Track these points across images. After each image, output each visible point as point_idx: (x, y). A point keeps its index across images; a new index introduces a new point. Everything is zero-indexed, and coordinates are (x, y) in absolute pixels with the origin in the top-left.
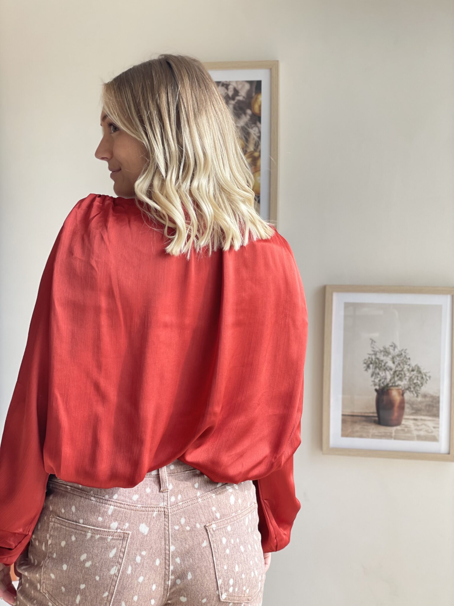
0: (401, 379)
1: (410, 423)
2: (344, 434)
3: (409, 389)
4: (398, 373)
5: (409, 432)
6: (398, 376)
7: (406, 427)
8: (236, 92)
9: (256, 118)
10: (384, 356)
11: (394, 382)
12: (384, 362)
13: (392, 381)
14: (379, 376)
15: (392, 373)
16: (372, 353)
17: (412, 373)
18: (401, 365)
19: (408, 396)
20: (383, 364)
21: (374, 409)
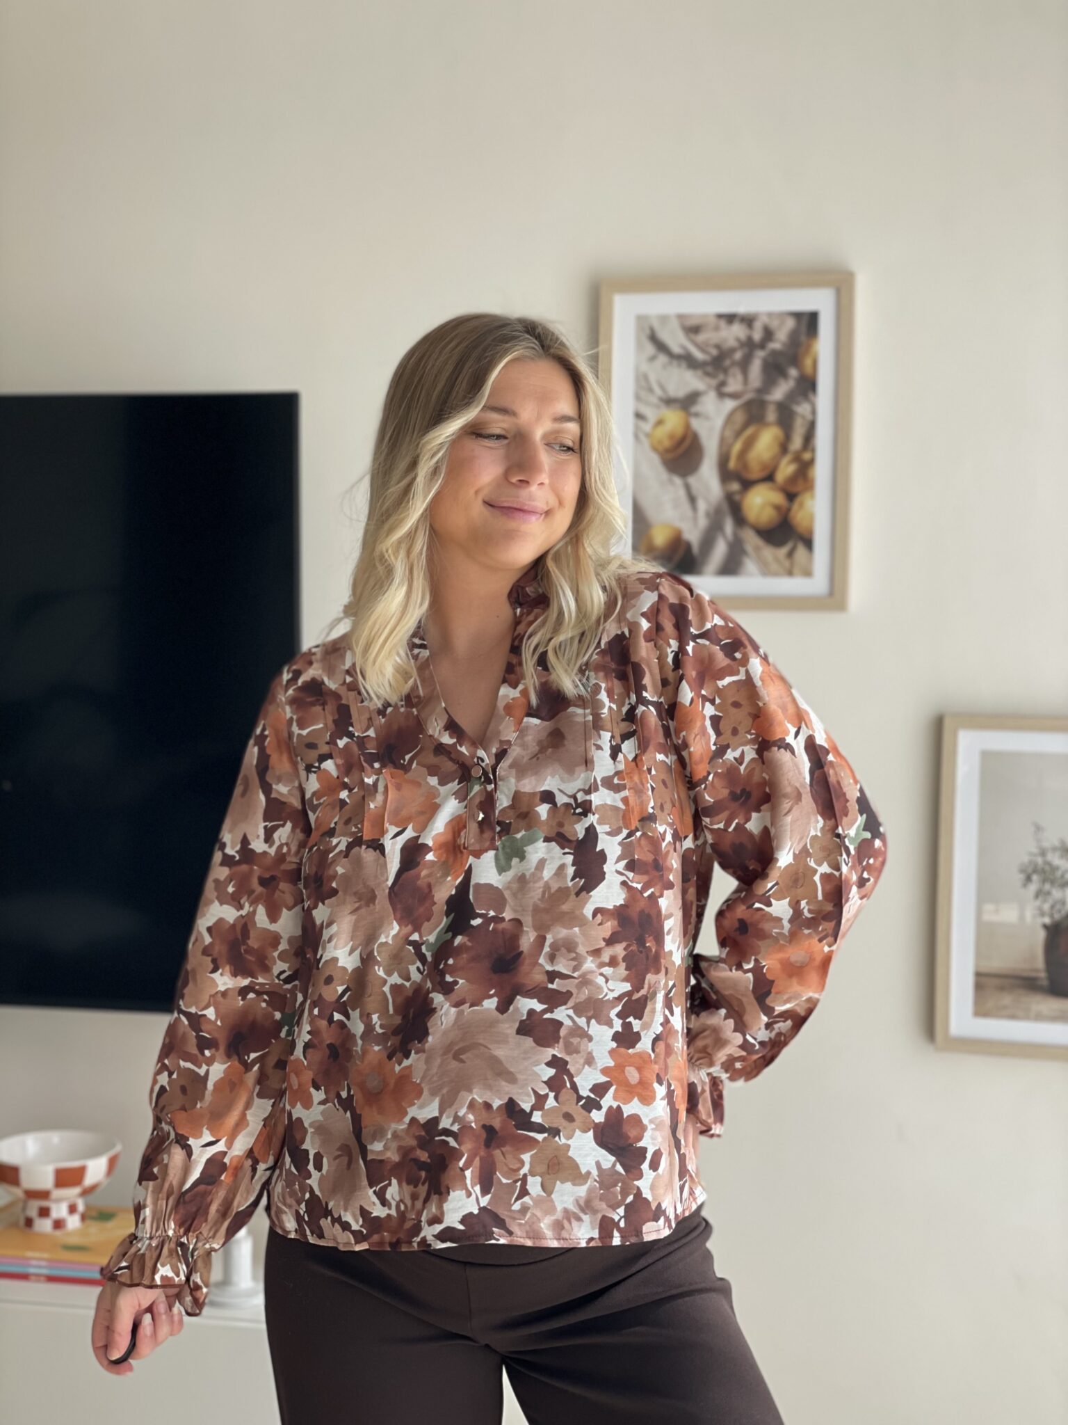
8: (768, 334)
9: (808, 385)
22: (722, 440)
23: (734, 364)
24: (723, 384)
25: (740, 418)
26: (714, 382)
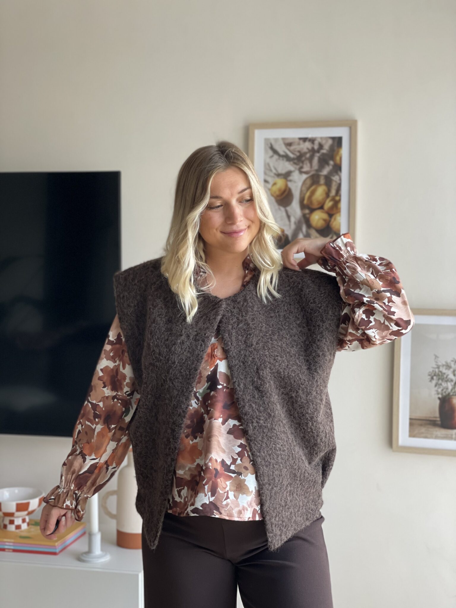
2: (412, 434)
8: (321, 146)
9: (338, 168)
10: (446, 369)
12: (446, 374)
13: (453, 391)
14: (441, 387)
15: (453, 384)
16: (436, 366)
20: (445, 376)
21: (437, 414)
22: (301, 191)
23: (306, 159)
25: (309, 182)
26: (298, 167)
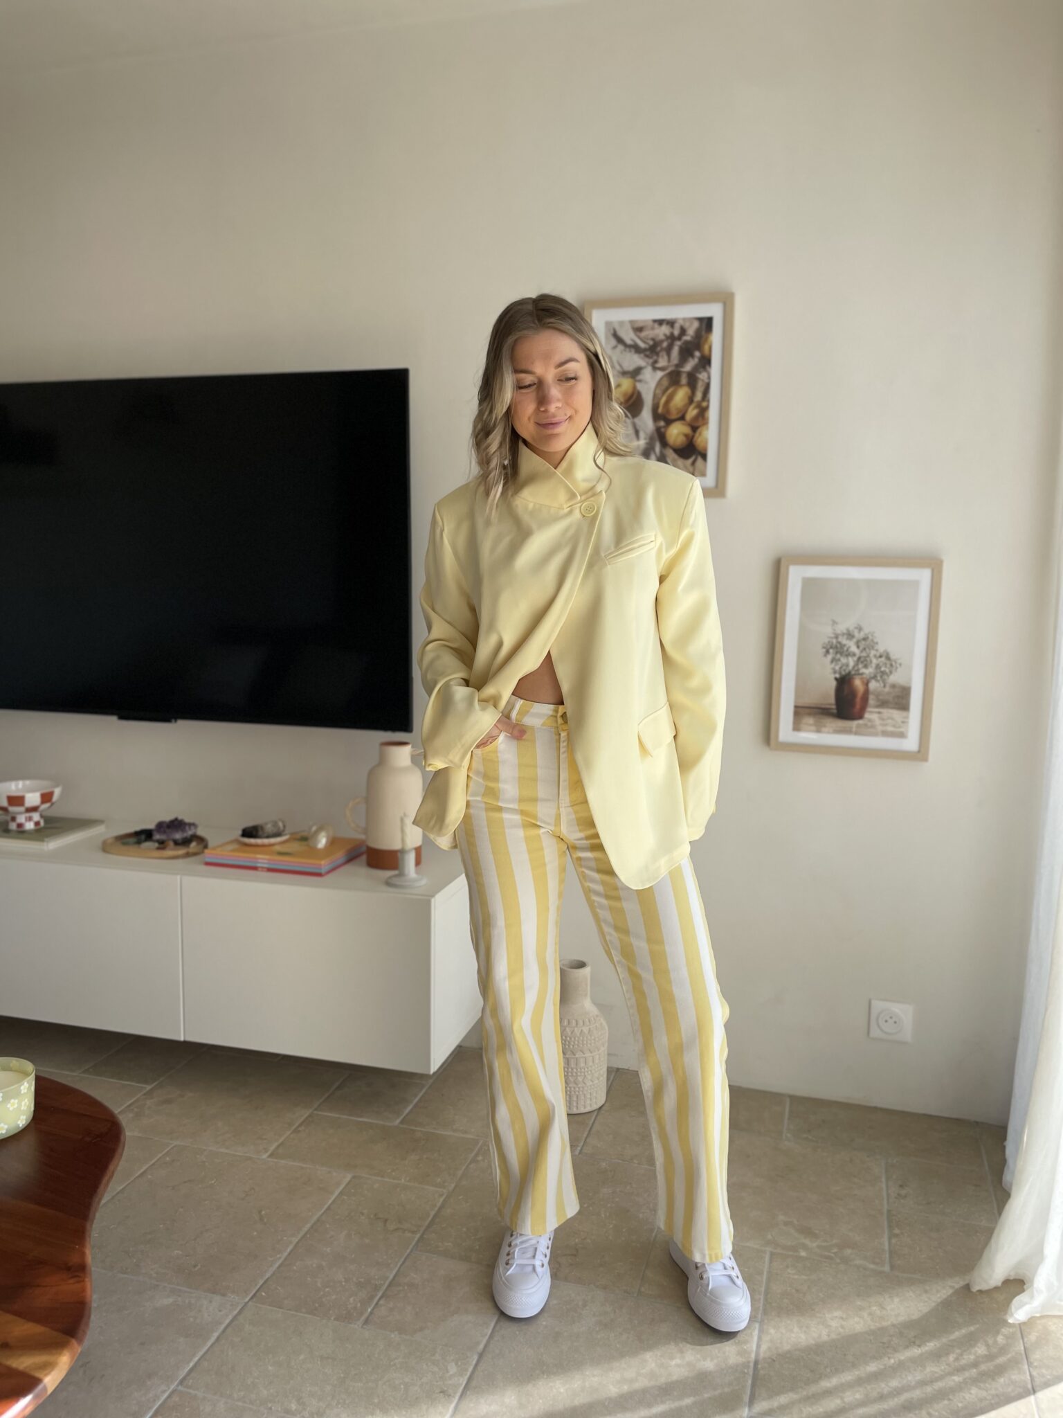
0: (866, 667)
1: (874, 717)
2: (797, 727)
3: (874, 677)
4: (862, 659)
5: (873, 727)
6: (862, 662)
7: (870, 720)
8: (683, 331)
9: (706, 362)
10: (847, 639)
11: (858, 670)
12: (847, 646)
13: (855, 669)
14: (840, 663)
15: (855, 659)
16: (833, 636)
17: (880, 659)
18: (867, 650)
19: (873, 685)
20: (845, 649)
21: (832, 700)
22: (655, 395)
23: (662, 349)
24: (656, 362)
25: (665, 383)
26: (651, 361)
